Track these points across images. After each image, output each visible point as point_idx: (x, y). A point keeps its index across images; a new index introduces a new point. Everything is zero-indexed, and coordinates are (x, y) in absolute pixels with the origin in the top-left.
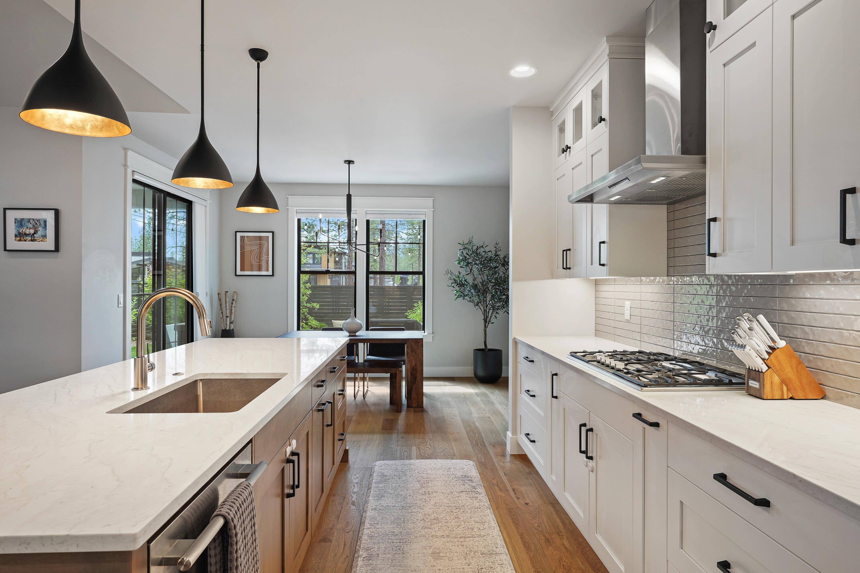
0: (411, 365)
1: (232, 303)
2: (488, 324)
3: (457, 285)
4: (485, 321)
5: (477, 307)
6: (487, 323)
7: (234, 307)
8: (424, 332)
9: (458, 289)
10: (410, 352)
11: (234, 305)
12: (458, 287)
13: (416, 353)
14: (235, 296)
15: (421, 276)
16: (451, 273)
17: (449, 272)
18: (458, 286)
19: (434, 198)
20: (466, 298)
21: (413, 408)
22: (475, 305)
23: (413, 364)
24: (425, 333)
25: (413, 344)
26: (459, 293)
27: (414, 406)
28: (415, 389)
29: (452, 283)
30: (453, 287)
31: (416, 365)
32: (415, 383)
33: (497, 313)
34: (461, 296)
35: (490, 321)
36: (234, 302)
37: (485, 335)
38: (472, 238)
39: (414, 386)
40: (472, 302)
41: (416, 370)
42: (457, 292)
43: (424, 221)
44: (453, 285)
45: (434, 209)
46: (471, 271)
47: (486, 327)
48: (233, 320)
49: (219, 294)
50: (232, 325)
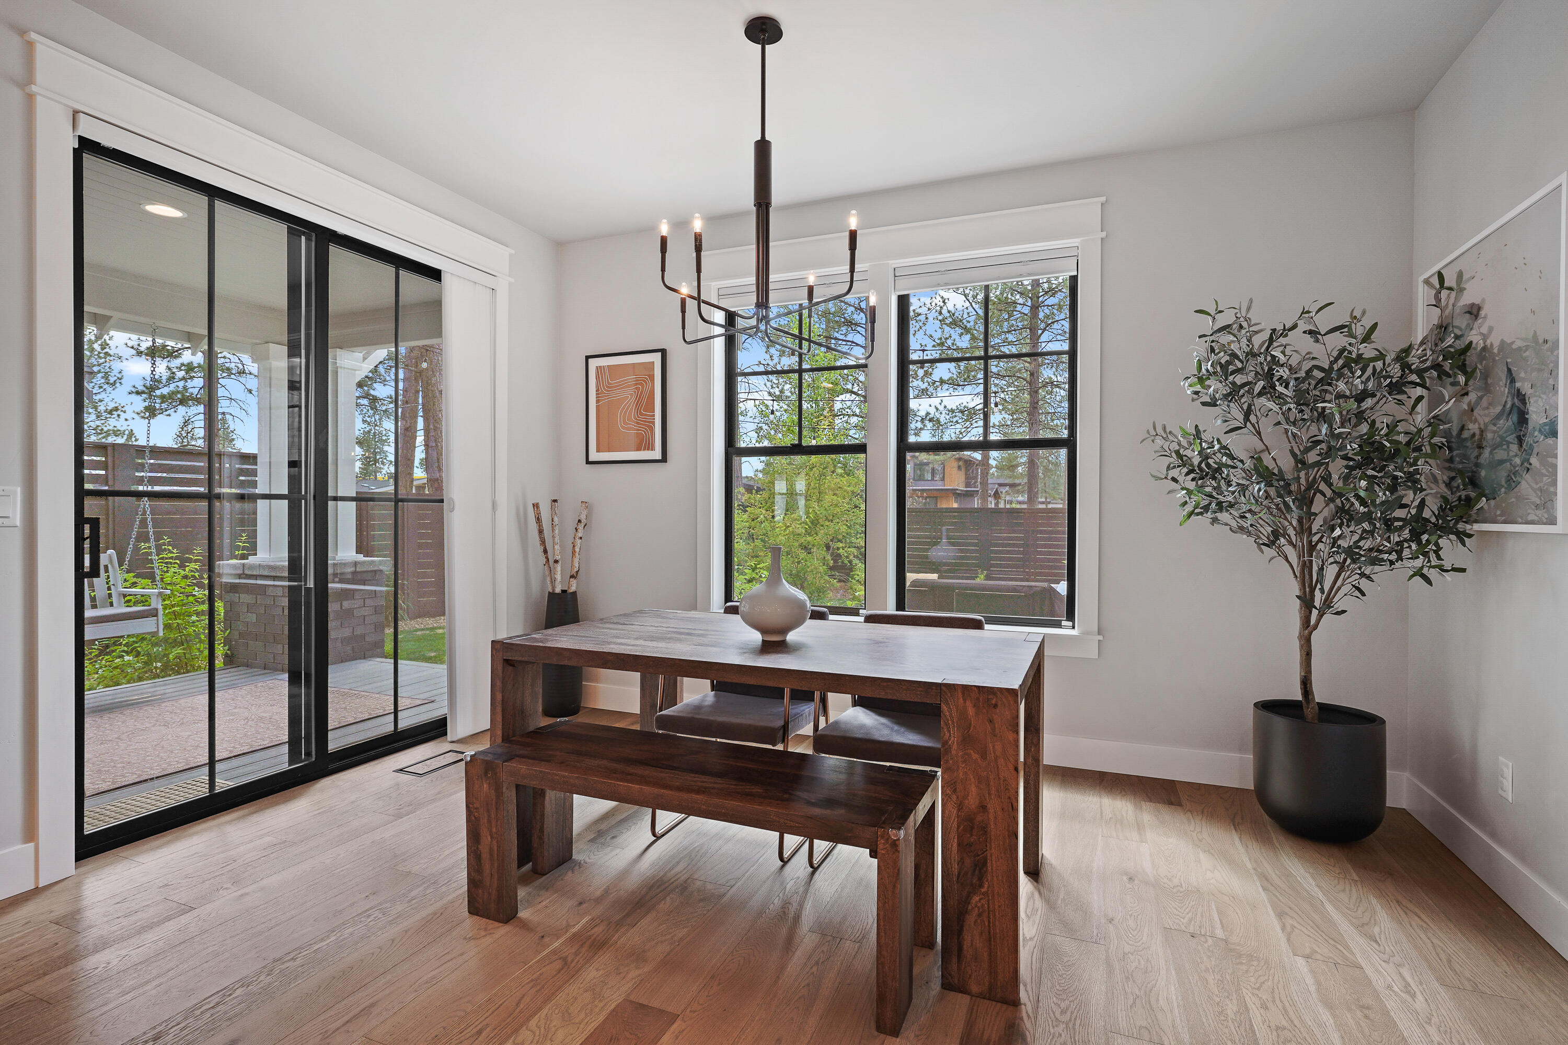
0: (960, 807)
1: (576, 529)
2: (1321, 616)
3: (1187, 474)
4: (1307, 602)
5: (1269, 552)
6: (1315, 613)
7: (581, 538)
8: (1070, 624)
9: (1192, 486)
10: (955, 747)
11: (580, 535)
12: (1193, 480)
13: (984, 755)
14: (585, 513)
15: (1063, 452)
16: (1167, 434)
17: (1160, 430)
18: (1192, 475)
19: (1103, 199)
20: (1224, 516)
21: (968, 997)
22: (1259, 545)
23: (972, 802)
24: (1074, 627)
25: (971, 711)
26: (1196, 498)
27: (975, 989)
28: (980, 915)
29: (1168, 468)
30: (1174, 480)
31: (983, 808)
32: (981, 886)
33: (1363, 575)
34: (1206, 508)
35: (1328, 603)
36: (581, 527)
37: (1307, 655)
38: (1249, 309)
39: (976, 899)
40: (1249, 534)
41: (984, 830)
42: (1189, 492)
43: (1074, 280)
44: (1174, 473)
45: (1104, 234)
46: (1247, 418)
47: (1308, 628)
48: (576, 569)
49: (536, 506)
50: (575, 581)
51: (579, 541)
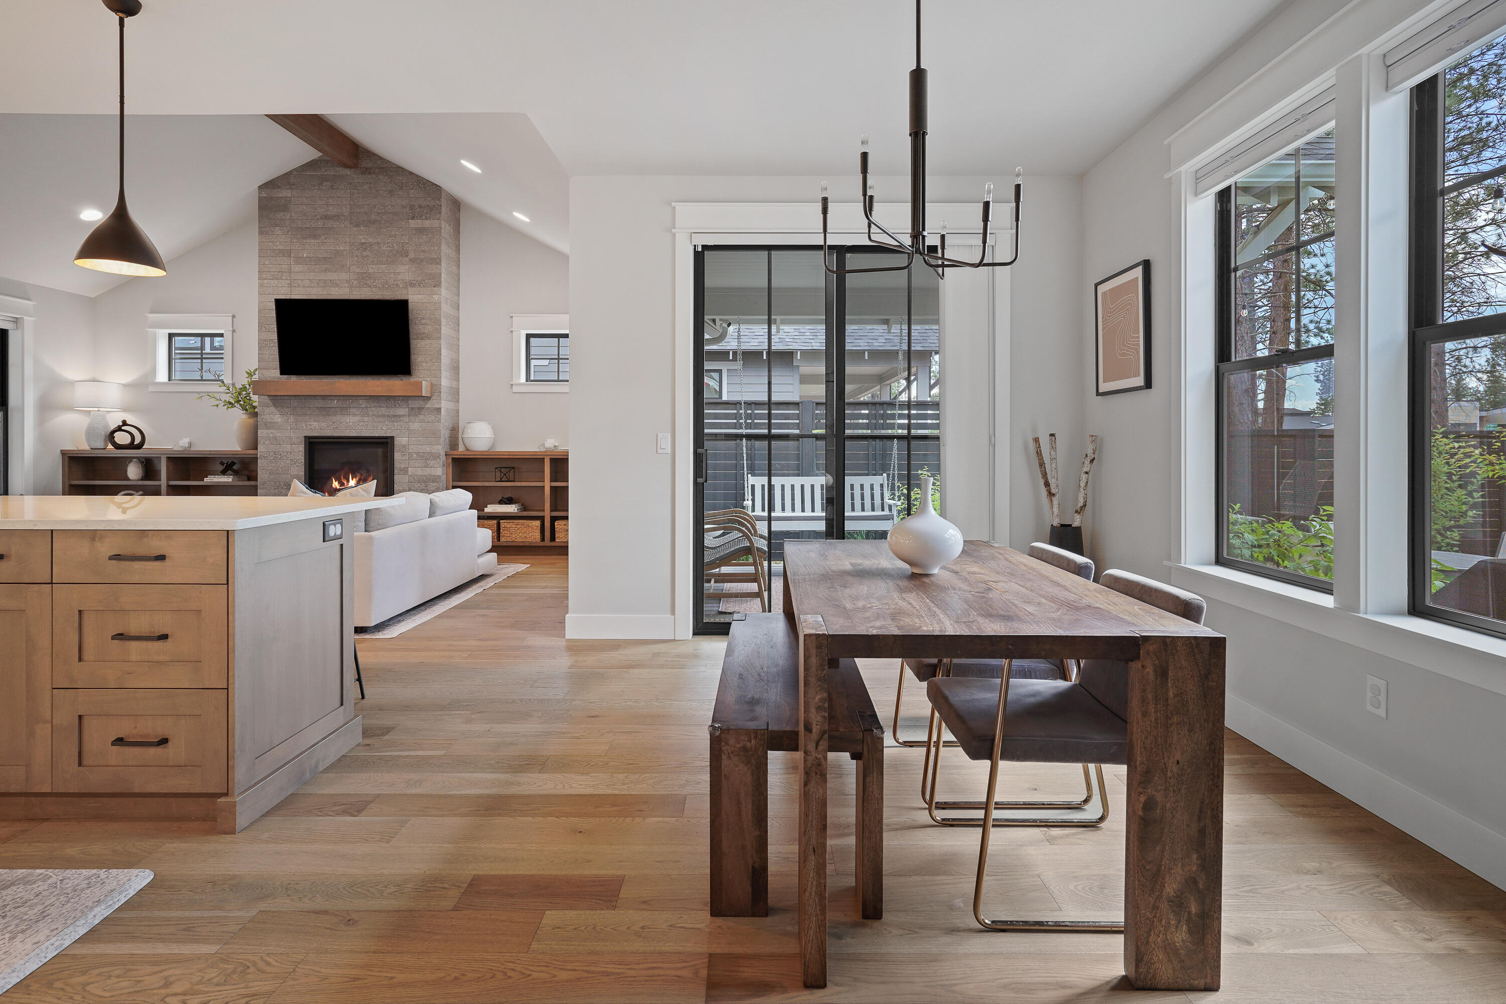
1: (1083, 464)
11: (1085, 469)
14: (1092, 447)
36: (1087, 462)
48: (1081, 504)
49: (1036, 440)
50: (1078, 516)
51: (1084, 476)
